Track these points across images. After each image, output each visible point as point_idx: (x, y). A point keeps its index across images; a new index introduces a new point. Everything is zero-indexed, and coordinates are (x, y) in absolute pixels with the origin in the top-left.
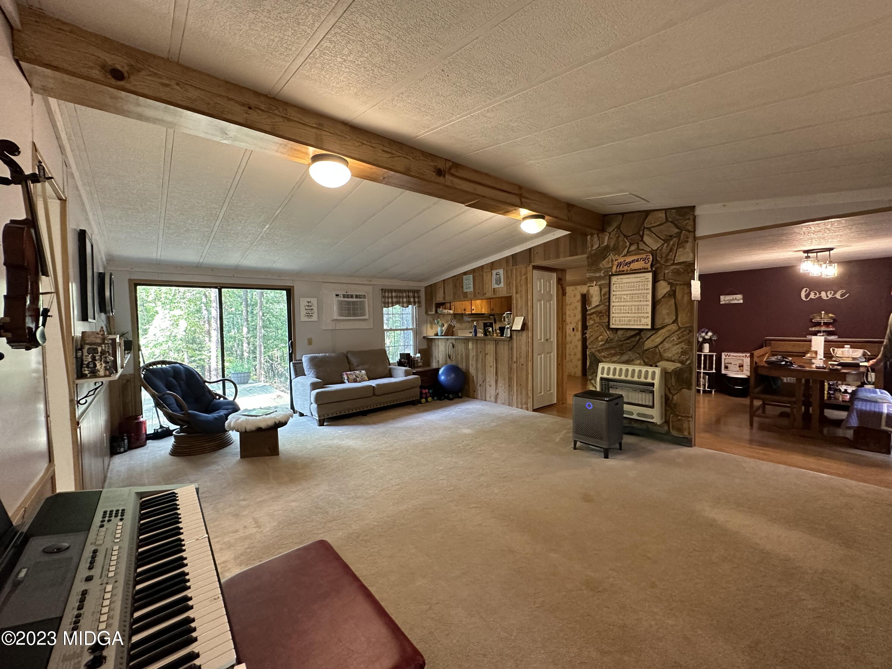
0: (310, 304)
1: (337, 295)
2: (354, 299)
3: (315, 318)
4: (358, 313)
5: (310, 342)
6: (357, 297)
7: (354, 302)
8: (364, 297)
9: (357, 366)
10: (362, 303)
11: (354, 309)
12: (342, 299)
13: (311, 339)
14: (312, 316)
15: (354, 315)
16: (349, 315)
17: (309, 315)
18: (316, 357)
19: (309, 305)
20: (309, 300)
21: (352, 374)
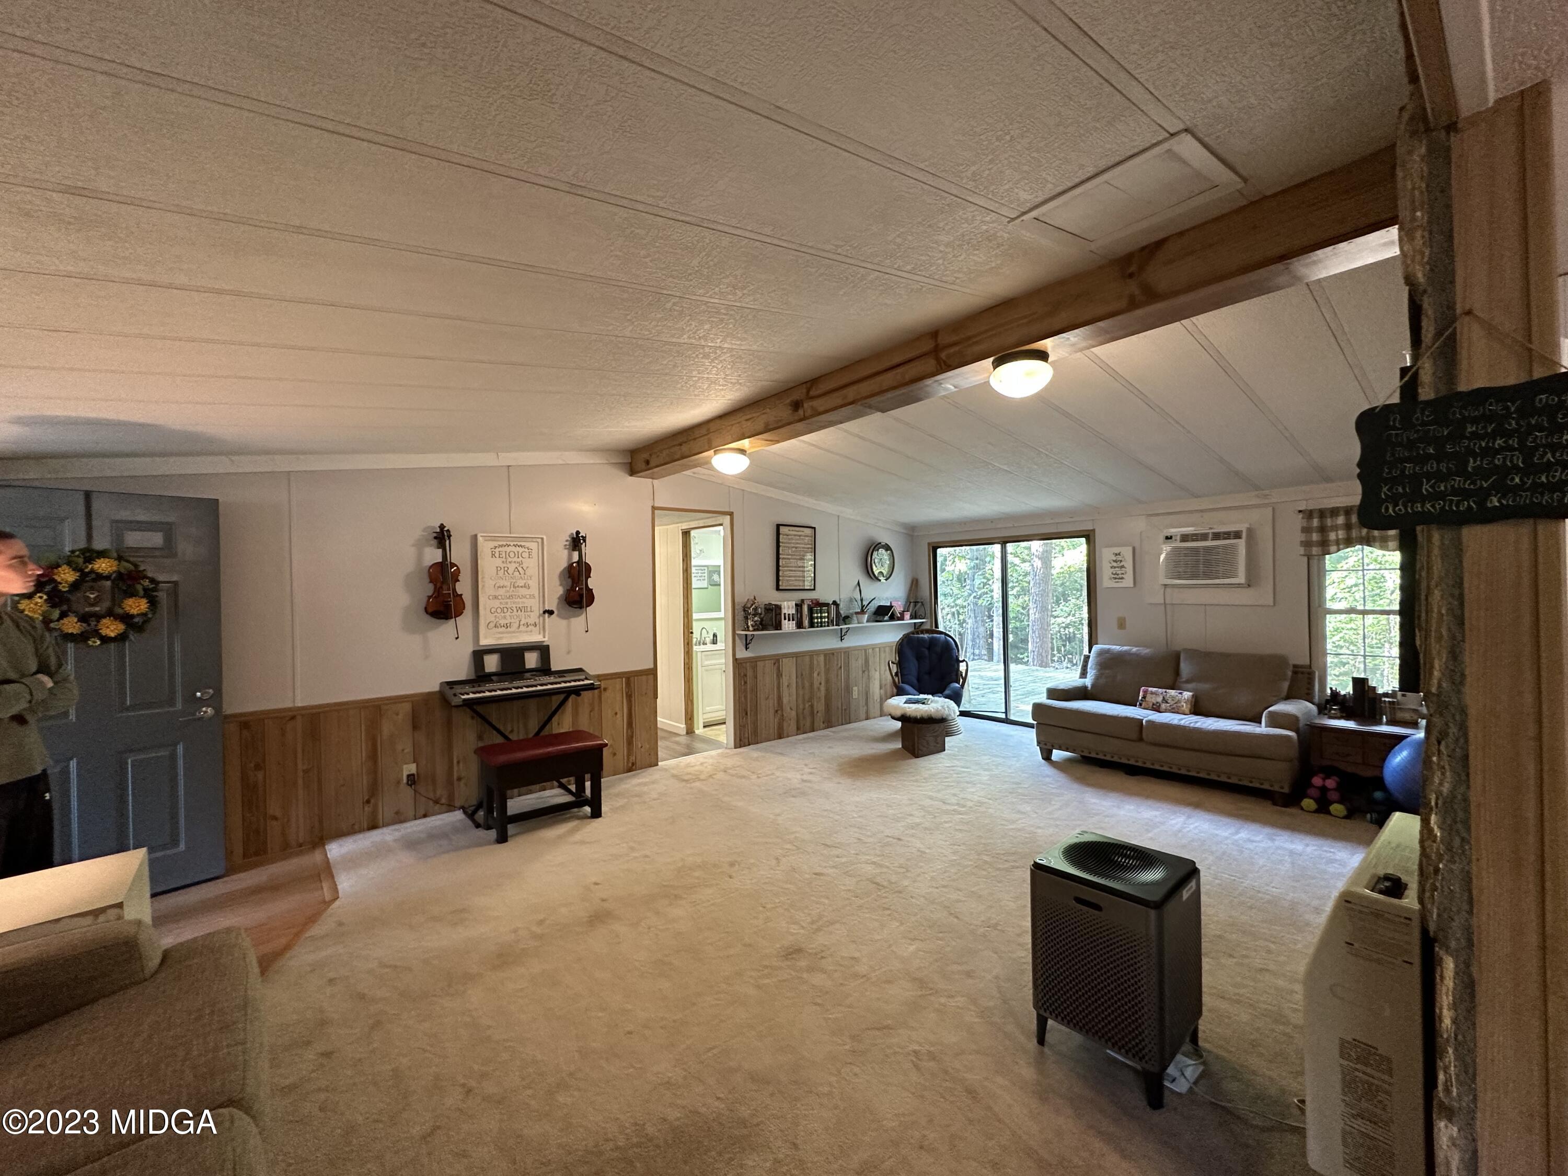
0: (1119, 558)
1: (1168, 538)
2: (1209, 543)
3: (1128, 581)
4: (1217, 571)
5: (1122, 624)
6: (1217, 536)
7: (1207, 549)
8: (1237, 535)
9: (1188, 682)
10: (1234, 547)
11: (1207, 563)
12: (1179, 544)
13: (1124, 619)
14: (1122, 578)
15: (1207, 576)
16: (1194, 576)
17: (1117, 577)
18: (1108, 651)
19: (1118, 561)
20: (1117, 550)
21: (1156, 694)
